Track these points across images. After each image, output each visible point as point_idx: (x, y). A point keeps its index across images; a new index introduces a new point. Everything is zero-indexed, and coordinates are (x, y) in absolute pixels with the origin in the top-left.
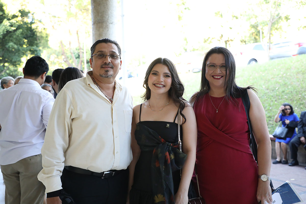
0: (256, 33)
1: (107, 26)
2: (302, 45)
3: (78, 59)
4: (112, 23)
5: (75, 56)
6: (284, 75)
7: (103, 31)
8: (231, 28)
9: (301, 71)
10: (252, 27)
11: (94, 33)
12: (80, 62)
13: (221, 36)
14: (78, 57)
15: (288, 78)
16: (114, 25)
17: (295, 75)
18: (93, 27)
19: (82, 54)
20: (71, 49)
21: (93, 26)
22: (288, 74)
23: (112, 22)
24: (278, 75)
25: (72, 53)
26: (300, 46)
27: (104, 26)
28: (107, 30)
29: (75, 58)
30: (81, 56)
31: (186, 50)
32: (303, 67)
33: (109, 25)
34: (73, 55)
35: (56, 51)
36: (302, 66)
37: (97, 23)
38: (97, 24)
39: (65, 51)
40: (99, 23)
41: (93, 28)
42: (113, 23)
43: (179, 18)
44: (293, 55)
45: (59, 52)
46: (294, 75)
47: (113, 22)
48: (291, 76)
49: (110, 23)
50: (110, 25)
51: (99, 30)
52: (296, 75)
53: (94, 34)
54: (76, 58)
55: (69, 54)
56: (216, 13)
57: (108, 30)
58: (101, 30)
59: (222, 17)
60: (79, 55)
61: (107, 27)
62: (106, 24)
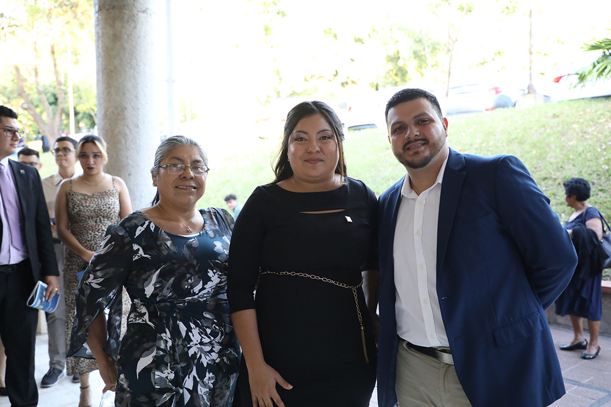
0: (395, 71)
1: (134, 16)
2: (500, 92)
3: (53, 106)
4: (144, 12)
5: (48, 99)
6: (484, 145)
7: (123, 27)
8: (353, 60)
9: (516, 138)
10: (388, 61)
11: (100, 31)
12: (59, 111)
13: (335, 73)
14: (55, 101)
15: (491, 151)
16: (151, 15)
17: (505, 144)
18: (98, 17)
19: (63, 95)
20: (38, 84)
21: (97, 15)
22: (491, 143)
23: (144, 9)
24: (471, 145)
25: (39, 93)
26: (497, 92)
27: (126, 17)
28: (133, 26)
29: (47, 104)
30: (60, 100)
31: (278, 93)
32: (518, 131)
33: (137, 15)
34: (44, 97)
35: (5, 88)
36: (516, 129)
37: (107, 7)
38: (107, 10)
39: (26, 89)
40: (113, 7)
41: (98, 20)
42: (148, 11)
43: (266, 30)
44: (487, 110)
45: (12, 92)
46: (503, 146)
47: (146, 9)
48: (497, 147)
49: (139, 10)
50: (141, 15)
51: (112, 26)
52: (508, 145)
53: (100, 35)
54: (51, 104)
55: (34, 96)
56: (325, 31)
57: (135, 27)
58: (118, 24)
59: (337, 39)
60: (56, 99)
61: (132, 19)
62: (131, 11)
